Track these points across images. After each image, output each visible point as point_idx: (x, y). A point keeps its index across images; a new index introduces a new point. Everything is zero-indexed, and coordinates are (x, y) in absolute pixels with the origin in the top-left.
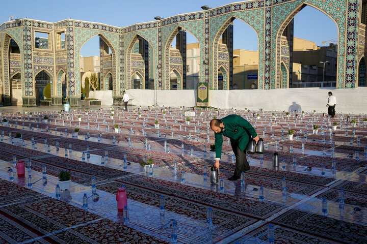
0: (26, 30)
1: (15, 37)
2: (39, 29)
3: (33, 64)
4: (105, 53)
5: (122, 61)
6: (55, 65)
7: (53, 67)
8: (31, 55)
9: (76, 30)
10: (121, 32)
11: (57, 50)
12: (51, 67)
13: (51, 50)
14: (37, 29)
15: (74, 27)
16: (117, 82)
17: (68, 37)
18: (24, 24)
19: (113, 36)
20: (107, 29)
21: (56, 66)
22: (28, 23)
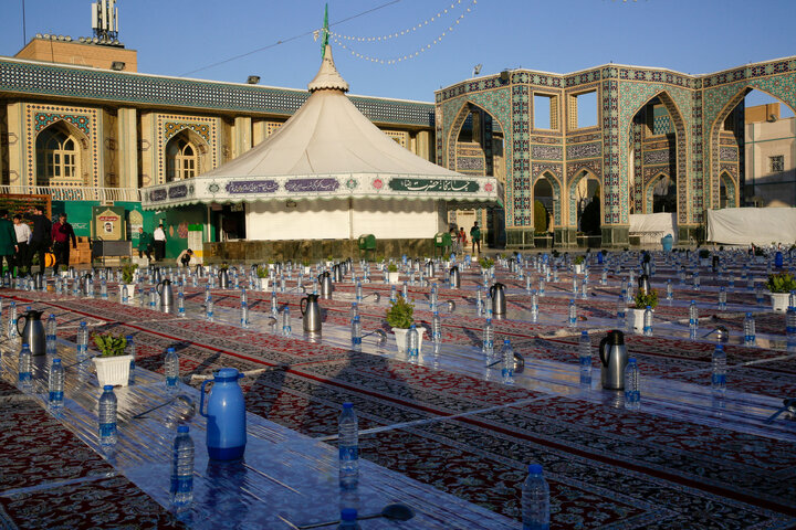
0: (519, 92)
1: (491, 106)
2: (540, 89)
3: (531, 160)
4: (649, 134)
5: (699, 148)
6: (564, 162)
7: (562, 165)
8: (527, 142)
9: (622, 84)
10: (694, 85)
11: (571, 130)
12: (559, 165)
13: (558, 131)
14: (538, 89)
15: (619, 79)
16: (688, 194)
17: (606, 100)
18: (516, 79)
19: (682, 95)
20: (664, 77)
21: (568, 165)
22: (524, 78)
